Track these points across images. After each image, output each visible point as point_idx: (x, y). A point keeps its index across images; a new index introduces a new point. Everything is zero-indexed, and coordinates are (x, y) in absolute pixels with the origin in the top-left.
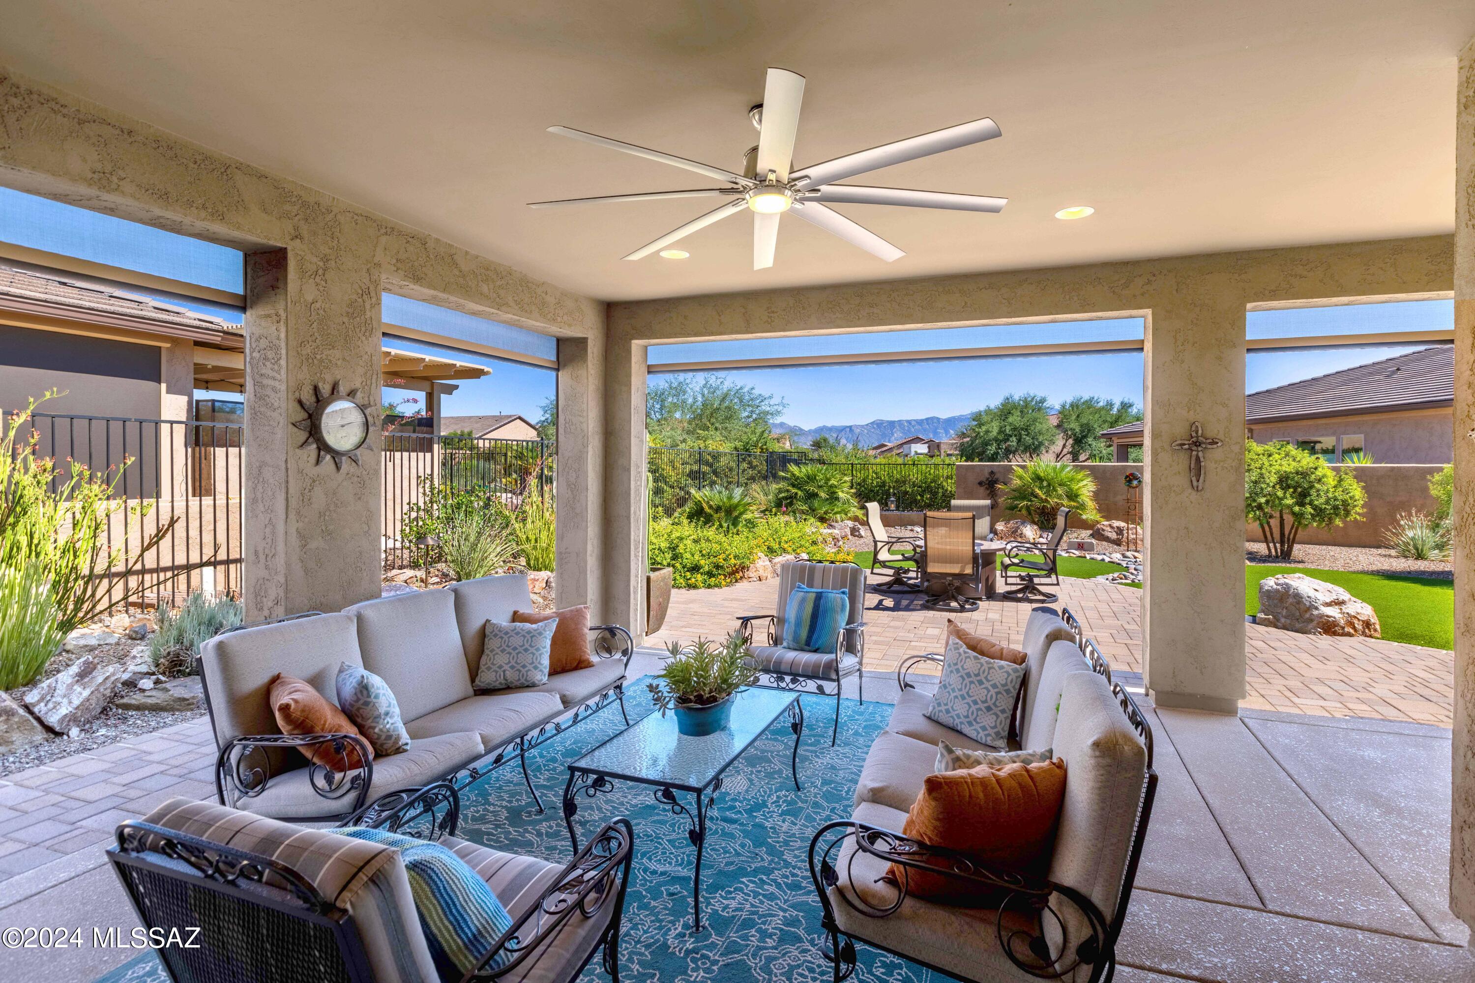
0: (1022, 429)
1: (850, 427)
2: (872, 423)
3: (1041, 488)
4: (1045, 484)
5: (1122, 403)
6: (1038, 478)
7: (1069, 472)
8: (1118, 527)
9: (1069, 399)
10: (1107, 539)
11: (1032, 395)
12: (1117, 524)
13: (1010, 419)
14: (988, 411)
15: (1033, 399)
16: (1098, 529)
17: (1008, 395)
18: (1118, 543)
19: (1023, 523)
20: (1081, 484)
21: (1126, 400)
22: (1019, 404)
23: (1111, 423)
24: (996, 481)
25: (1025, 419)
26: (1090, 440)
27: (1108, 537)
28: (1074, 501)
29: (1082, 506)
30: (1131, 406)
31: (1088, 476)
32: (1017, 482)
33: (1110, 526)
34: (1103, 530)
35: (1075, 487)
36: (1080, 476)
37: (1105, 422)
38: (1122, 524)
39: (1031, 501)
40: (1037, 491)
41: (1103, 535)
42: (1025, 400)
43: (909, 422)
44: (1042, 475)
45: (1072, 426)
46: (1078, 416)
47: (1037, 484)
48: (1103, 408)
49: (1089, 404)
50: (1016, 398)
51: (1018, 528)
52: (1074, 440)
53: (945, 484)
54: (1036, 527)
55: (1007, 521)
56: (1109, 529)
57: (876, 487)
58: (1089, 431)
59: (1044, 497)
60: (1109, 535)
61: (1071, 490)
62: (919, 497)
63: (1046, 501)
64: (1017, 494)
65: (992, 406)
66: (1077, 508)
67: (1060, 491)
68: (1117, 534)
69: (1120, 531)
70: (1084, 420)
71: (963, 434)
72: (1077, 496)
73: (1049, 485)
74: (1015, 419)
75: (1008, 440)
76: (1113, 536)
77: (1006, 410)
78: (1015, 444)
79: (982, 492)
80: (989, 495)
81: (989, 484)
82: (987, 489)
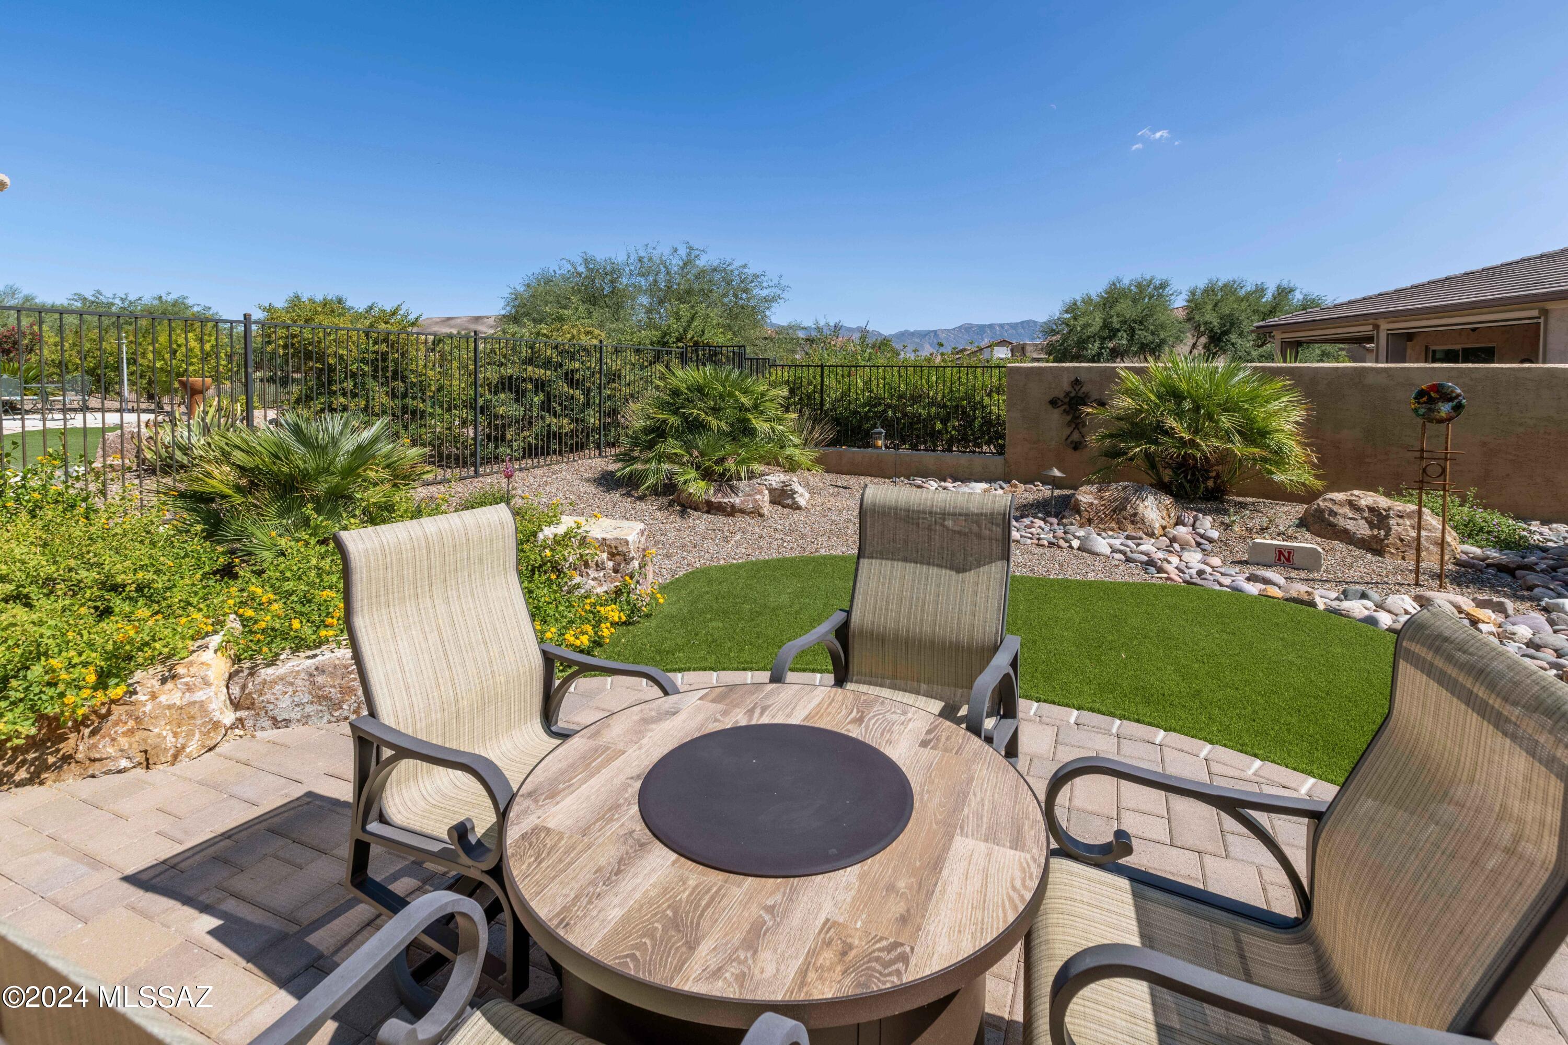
0: (1135, 321)
1: (935, 332)
2: (960, 327)
3: (1179, 415)
4: (1187, 405)
5: (1278, 287)
6: (1172, 394)
7: (1245, 381)
8: (1371, 509)
9: (1202, 284)
10: (1346, 536)
11: (1148, 277)
12: (1368, 499)
13: (1118, 308)
14: (1088, 301)
15: (1150, 281)
16: (1320, 511)
17: (1113, 278)
18: (1375, 547)
19: (1139, 489)
20: (1274, 406)
21: (1285, 283)
22: (1131, 291)
23: (1265, 314)
24: (1083, 400)
25: (1139, 308)
26: (1233, 337)
27: (1346, 532)
28: (1257, 446)
29: (1278, 457)
30: (1292, 291)
31: (1286, 390)
32: (1124, 403)
33: (1351, 504)
34: (1334, 514)
35: (1260, 413)
36: (1267, 390)
37: (1255, 312)
38: (1383, 502)
39: (1156, 442)
40: (1171, 422)
41: (1334, 526)
42: (1139, 285)
43: (1002, 326)
44: (1183, 386)
45: (1208, 317)
46: (1216, 305)
47: (1172, 405)
48: (1248, 295)
49: (1230, 289)
50: (1126, 282)
51: (1127, 500)
52: (1210, 337)
53: (986, 401)
54: (1168, 500)
55: (1104, 483)
56: (1347, 510)
57: (864, 405)
58: (1232, 324)
59: (1187, 436)
60: (1351, 526)
61: (1251, 420)
62: (939, 426)
63: (1192, 443)
64: (1126, 426)
65: (1094, 295)
66: (1264, 460)
67: (1225, 421)
68: (1372, 526)
69: (1378, 518)
70: (1225, 310)
71: (1053, 330)
72: (1264, 433)
73: (1197, 409)
74: (1125, 308)
75: (1115, 335)
76: (1362, 529)
77: (1113, 297)
78: (1124, 342)
79: (1056, 417)
80: (1069, 424)
81: (1070, 404)
82: (1066, 412)
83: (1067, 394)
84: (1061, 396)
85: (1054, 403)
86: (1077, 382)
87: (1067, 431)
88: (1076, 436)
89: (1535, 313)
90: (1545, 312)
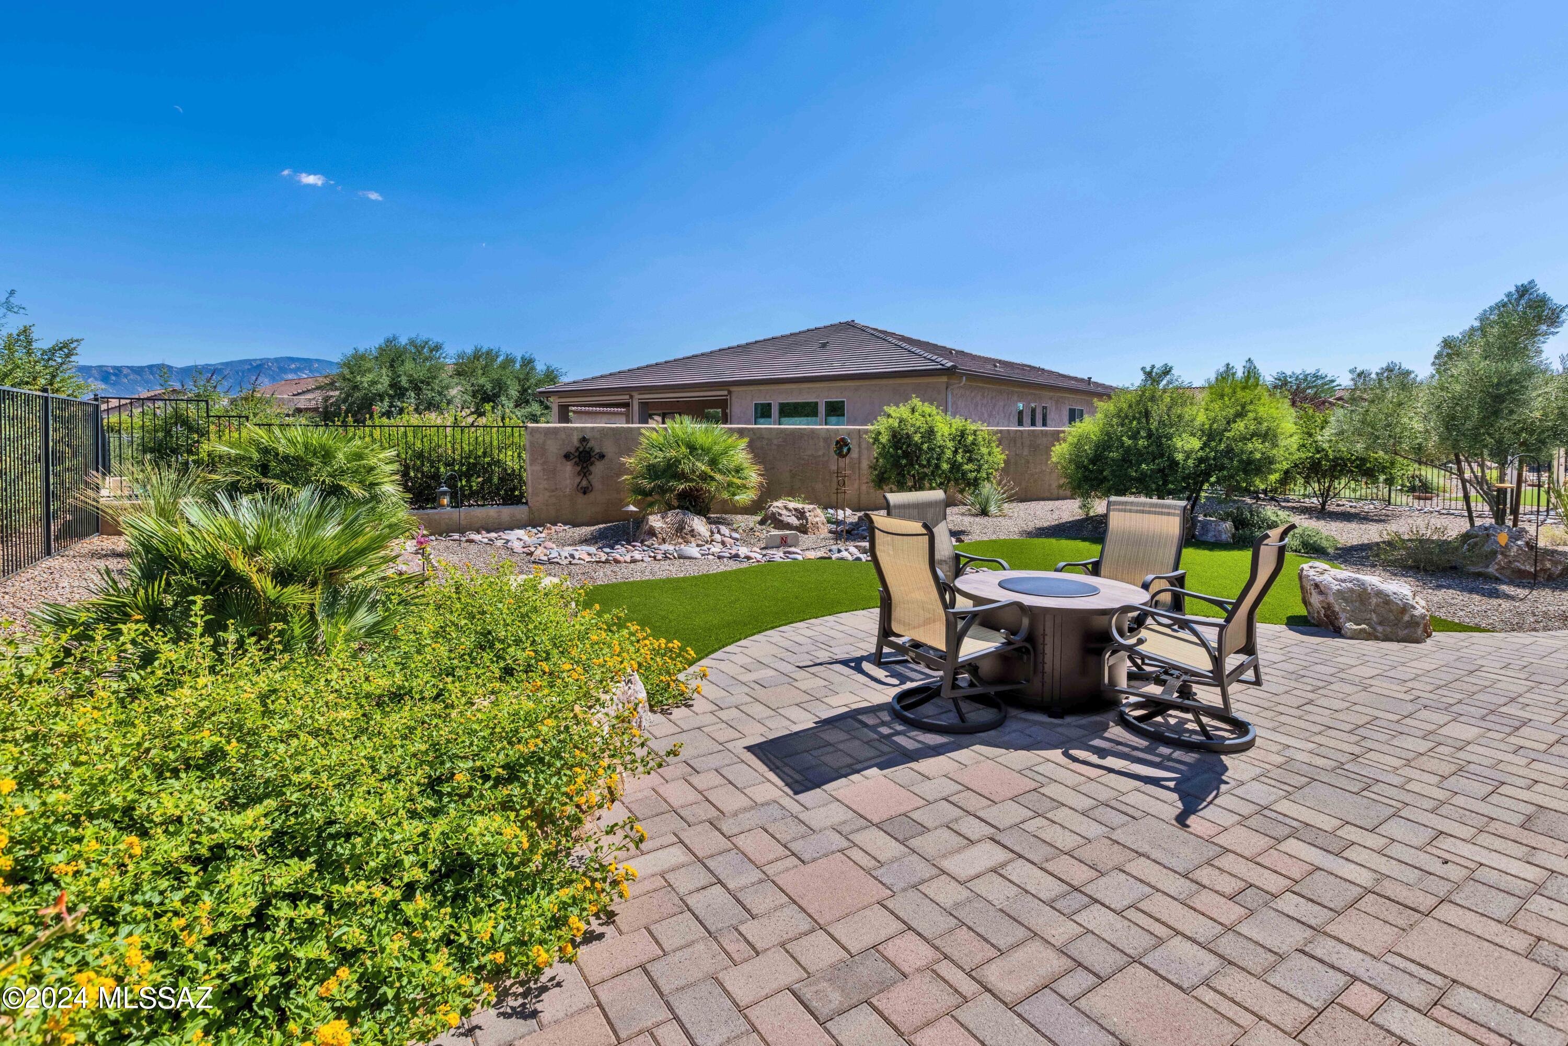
8: (796, 510)
10: (790, 526)
12: (793, 504)
16: (771, 514)
22: (407, 350)
24: (589, 454)
27: (788, 523)
33: (786, 508)
34: (780, 515)
38: (800, 505)
40: (701, 466)
41: (782, 521)
46: (484, 370)
51: (683, 522)
55: (662, 512)
56: (784, 512)
59: (708, 473)
60: (789, 520)
68: (799, 519)
69: (801, 514)
76: (794, 521)
79: (568, 469)
80: (579, 474)
81: (579, 457)
82: (576, 464)
83: (577, 449)
84: (573, 450)
85: (567, 457)
86: (584, 440)
87: (578, 480)
88: (584, 483)
89: (726, 393)
90: (730, 392)
